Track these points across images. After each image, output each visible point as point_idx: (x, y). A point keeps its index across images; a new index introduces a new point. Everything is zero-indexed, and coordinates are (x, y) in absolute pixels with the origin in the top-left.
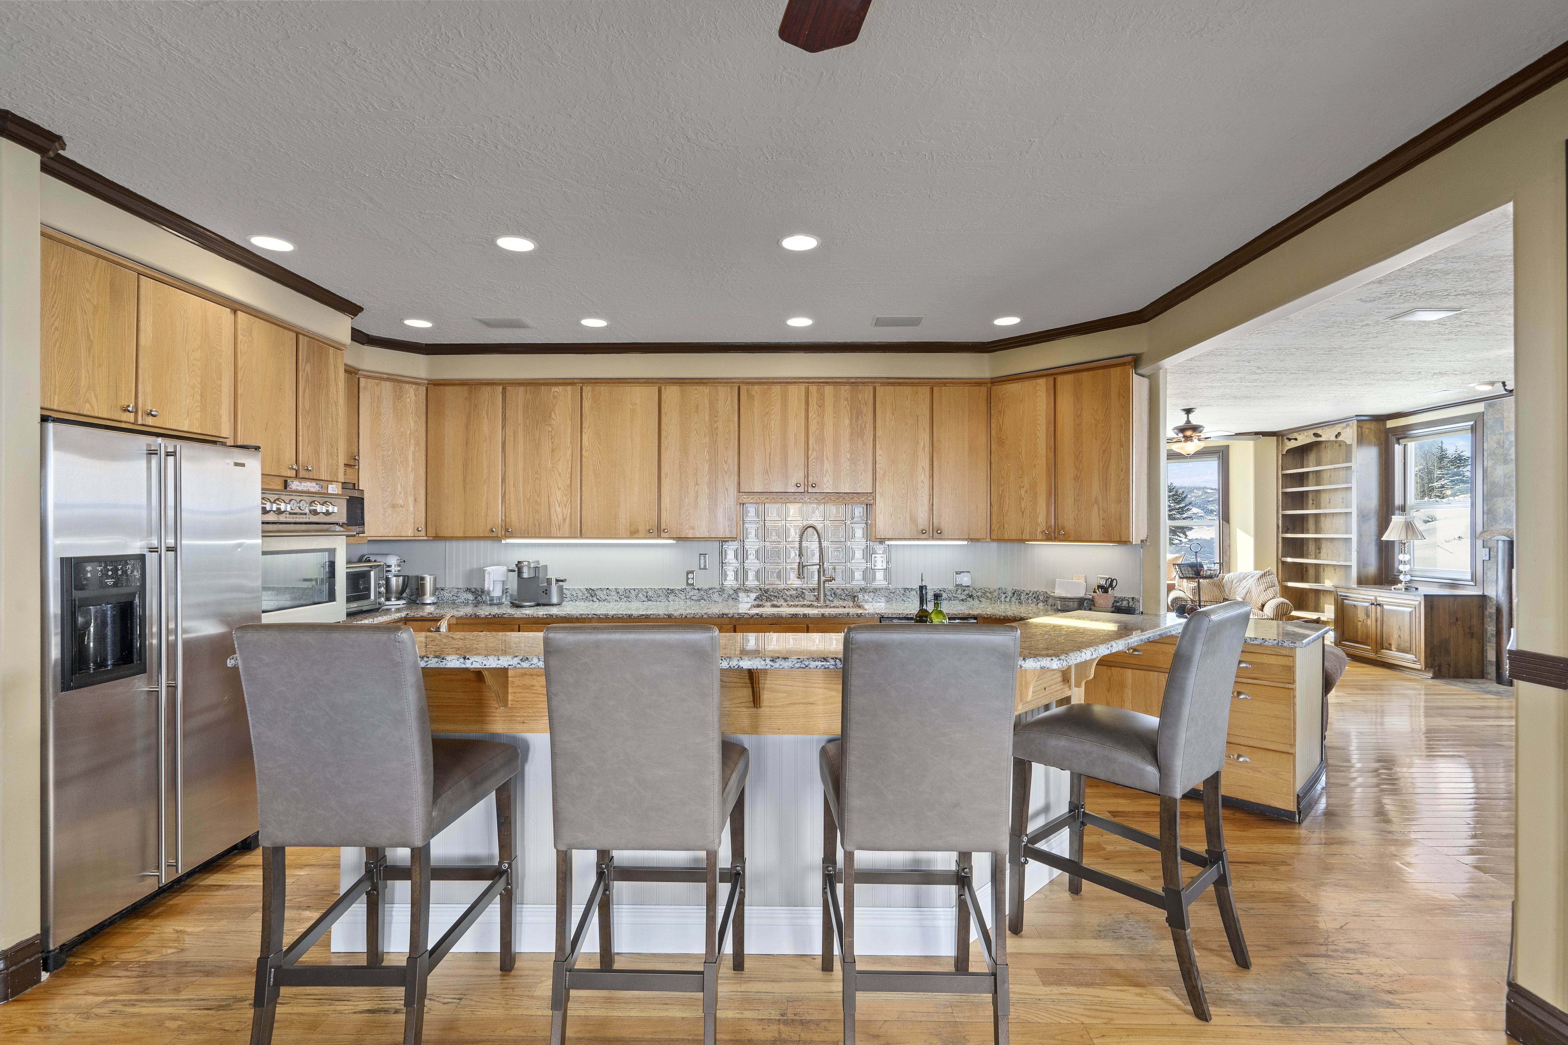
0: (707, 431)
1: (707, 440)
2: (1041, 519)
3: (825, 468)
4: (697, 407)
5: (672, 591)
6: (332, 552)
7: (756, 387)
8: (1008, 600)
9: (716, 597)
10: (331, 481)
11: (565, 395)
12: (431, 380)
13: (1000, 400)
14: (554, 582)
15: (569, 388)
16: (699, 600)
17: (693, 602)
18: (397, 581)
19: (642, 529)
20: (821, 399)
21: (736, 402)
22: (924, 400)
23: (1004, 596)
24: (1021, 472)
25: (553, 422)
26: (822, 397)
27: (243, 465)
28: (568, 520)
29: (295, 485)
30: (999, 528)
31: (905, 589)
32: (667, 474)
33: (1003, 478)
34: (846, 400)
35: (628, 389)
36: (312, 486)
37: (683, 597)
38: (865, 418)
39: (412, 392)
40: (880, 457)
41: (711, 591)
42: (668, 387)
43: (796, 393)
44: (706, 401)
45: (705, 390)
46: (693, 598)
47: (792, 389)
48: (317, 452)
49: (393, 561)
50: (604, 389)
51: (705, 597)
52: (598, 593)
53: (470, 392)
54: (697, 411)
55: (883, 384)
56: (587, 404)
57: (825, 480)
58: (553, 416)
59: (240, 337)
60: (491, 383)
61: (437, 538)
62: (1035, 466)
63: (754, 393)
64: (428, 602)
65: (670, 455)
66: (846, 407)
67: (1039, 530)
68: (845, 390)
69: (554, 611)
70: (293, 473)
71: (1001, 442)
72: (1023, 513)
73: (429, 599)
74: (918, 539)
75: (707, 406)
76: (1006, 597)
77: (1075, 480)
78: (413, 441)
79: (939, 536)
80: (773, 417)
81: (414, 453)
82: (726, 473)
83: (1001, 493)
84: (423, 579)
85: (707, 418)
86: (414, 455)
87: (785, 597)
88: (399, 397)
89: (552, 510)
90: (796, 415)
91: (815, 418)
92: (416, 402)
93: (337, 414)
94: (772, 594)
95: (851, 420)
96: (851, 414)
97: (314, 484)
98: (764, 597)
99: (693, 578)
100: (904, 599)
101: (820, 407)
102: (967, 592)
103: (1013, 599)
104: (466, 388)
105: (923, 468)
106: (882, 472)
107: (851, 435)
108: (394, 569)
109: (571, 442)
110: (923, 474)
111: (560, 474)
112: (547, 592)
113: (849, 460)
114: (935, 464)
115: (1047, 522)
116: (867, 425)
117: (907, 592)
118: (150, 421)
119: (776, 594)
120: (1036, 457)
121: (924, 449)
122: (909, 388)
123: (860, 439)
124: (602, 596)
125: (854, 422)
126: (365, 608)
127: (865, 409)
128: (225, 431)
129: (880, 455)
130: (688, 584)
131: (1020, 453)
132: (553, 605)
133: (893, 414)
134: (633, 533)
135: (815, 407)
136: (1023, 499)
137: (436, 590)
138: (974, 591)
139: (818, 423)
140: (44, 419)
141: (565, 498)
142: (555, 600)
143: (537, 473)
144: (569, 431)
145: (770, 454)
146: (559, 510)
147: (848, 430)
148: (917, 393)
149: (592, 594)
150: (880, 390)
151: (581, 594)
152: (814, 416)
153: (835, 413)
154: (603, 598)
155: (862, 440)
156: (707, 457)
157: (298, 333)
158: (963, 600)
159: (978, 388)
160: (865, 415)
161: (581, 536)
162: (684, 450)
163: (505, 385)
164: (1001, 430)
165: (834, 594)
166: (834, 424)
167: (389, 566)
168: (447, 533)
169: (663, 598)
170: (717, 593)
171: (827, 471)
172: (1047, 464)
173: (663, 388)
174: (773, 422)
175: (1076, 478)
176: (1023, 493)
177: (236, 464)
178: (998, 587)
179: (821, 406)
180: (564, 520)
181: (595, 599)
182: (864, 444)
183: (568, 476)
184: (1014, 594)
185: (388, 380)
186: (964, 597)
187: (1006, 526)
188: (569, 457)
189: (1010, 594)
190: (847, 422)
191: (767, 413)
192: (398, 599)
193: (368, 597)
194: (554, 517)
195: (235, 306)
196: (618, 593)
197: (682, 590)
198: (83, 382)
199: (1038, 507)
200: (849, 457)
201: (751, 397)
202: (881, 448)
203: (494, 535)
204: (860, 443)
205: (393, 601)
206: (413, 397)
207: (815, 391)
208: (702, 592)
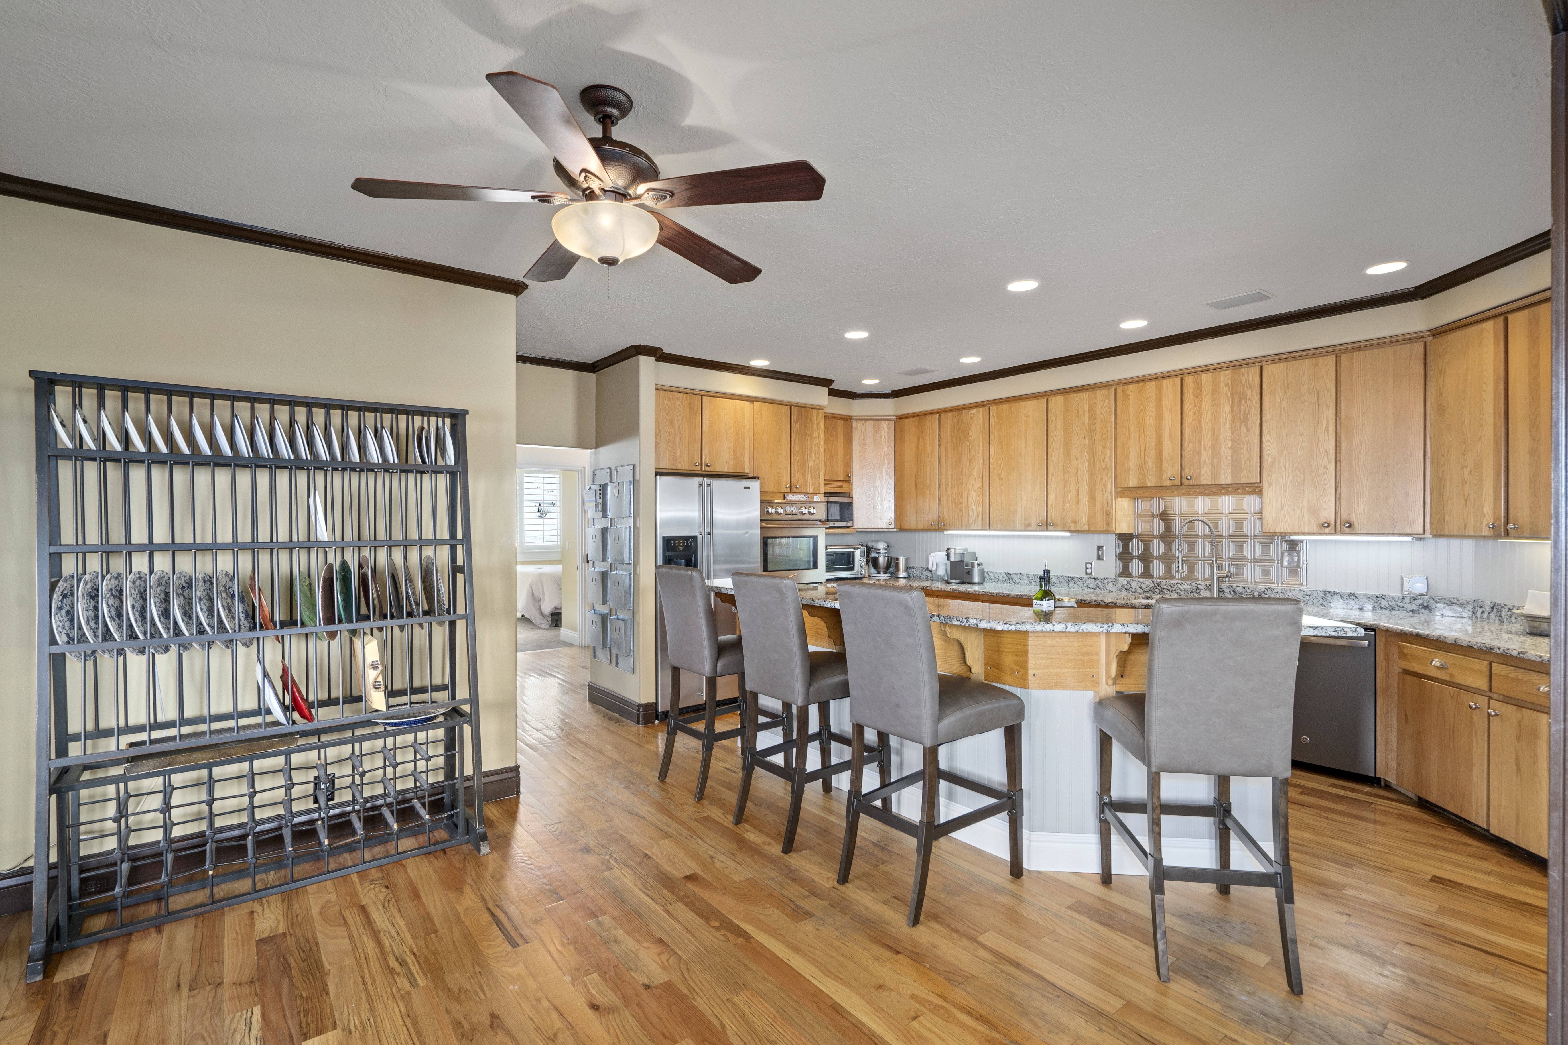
0: (1086, 433)
1: (1086, 442)
2: (1488, 509)
3: (1203, 459)
4: (1078, 413)
5: (1072, 578)
6: (815, 539)
7: (1131, 386)
8: (1485, 616)
9: (1110, 586)
10: (816, 494)
11: (978, 414)
12: (897, 416)
13: (1440, 356)
14: (976, 566)
15: (981, 409)
16: (1095, 589)
17: (1089, 590)
18: (884, 560)
19: (1034, 522)
20: (1198, 389)
21: (1113, 403)
22: (1327, 372)
23: (1480, 611)
24: (1464, 447)
25: (970, 438)
26: (1199, 387)
27: (749, 488)
28: (980, 515)
29: (790, 497)
30: (1439, 520)
31: (1326, 593)
32: (1052, 475)
33: (1443, 456)
34: (1227, 385)
35: (1023, 404)
36: (802, 498)
37: (1081, 584)
38: (1249, 402)
39: (885, 426)
40: (1268, 443)
41: (1106, 581)
42: (1053, 398)
43: (1170, 387)
44: (1086, 406)
45: (1085, 395)
46: (1090, 586)
47: (1167, 383)
48: (804, 477)
49: (881, 546)
50: (1004, 407)
51: (1101, 586)
52: (1014, 576)
53: (919, 422)
54: (1078, 416)
55: (1273, 362)
56: (993, 421)
57: (1203, 471)
58: (970, 434)
59: (755, 416)
60: (931, 413)
61: (901, 530)
62: (1480, 438)
63: (1129, 393)
64: (901, 576)
65: (1056, 456)
66: (1226, 393)
67: (1485, 523)
68: (1225, 376)
69: (976, 588)
70: (789, 490)
71: (1441, 410)
72: (1466, 500)
73: (902, 574)
74: (1320, 534)
75: (1087, 410)
76: (1483, 612)
77: (1530, 454)
78: (886, 461)
79: (1347, 530)
80: (1147, 413)
81: (887, 469)
82: (1104, 470)
83: (1441, 475)
84: (898, 559)
85: (1086, 421)
86: (887, 471)
87: (1179, 591)
88: (876, 431)
89: (970, 508)
90: (1171, 408)
91: (1191, 409)
92: (888, 434)
93: (819, 451)
94: (1165, 587)
95: (1232, 407)
96: (1233, 399)
97: (803, 496)
98: (1157, 590)
99: (1091, 568)
100: (1324, 603)
101: (1197, 397)
102: (1420, 602)
103: (1492, 615)
104: (917, 419)
105: (1326, 451)
106: (1270, 460)
107: (1233, 421)
108: (882, 551)
109: (983, 452)
110: (1326, 458)
111: (975, 479)
112: (970, 573)
113: (1230, 449)
114: (1344, 445)
115: (1494, 513)
116: (1252, 410)
117: (1328, 595)
118: (708, 469)
119: (1169, 588)
120: (1482, 426)
121: (1327, 429)
122: (1307, 361)
123: (1243, 425)
124: (1016, 579)
125: (1236, 408)
126: (849, 576)
127: (1249, 392)
128: (747, 470)
129: (1268, 441)
130: (1087, 574)
131: (1463, 423)
132: (974, 584)
133: (1285, 393)
134: (1027, 527)
135: (1192, 397)
136: (1466, 483)
137: (907, 569)
138: (1432, 601)
139: (1195, 414)
140: (657, 474)
141: (978, 498)
142: (976, 579)
143: (960, 479)
144: (981, 444)
145: (1145, 450)
146: (974, 507)
147: (1229, 417)
148: (1317, 365)
149: (1009, 577)
150: (1268, 369)
151: (1001, 577)
152: (1191, 407)
153: (1213, 401)
154: (1017, 581)
155: (1246, 426)
156: (1087, 457)
157: (791, 406)
158: (1413, 611)
159: (1409, 346)
160: (1249, 399)
161: (990, 529)
162: (1067, 453)
163: (940, 412)
164: (1441, 394)
165: (1234, 591)
166: (1212, 413)
167: (879, 549)
168: (907, 527)
169: (1064, 585)
170: (1111, 583)
171: (1205, 462)
172: (1495, 435)
173: (1049, 399)
174: (1147, 419)
175: (1533, 452)
176: (1466, 475)
177: (745, 488)
178: (1474, 599)
179: (1198, 395)
180: (978, 516)
181: (1011, 582)
182: (1248, 430)
183: (980, 480)
184: (1492, 608)
185: (869, 420)
186: (1416, 608)
187: (1447, 518)
188: (981, 465)
189: (1488, 609)
190: (1228, 409)
191: (1142, 409)
192: (885, 573)
193: (852, 569)
194: (971, 514)
195: (752, 399)
196: (1029, 577)
197: (1081, 578)
198: (678, 454)
199: (1484, 492)
200: (1230, 446)
201: (1126, 396)
202: (1269, 433)
203: (933, 528)
204: (1244, 430)
205: (882, 574)
206: (886, 430)
207: (1191, 381)
208: (1098, 582)
